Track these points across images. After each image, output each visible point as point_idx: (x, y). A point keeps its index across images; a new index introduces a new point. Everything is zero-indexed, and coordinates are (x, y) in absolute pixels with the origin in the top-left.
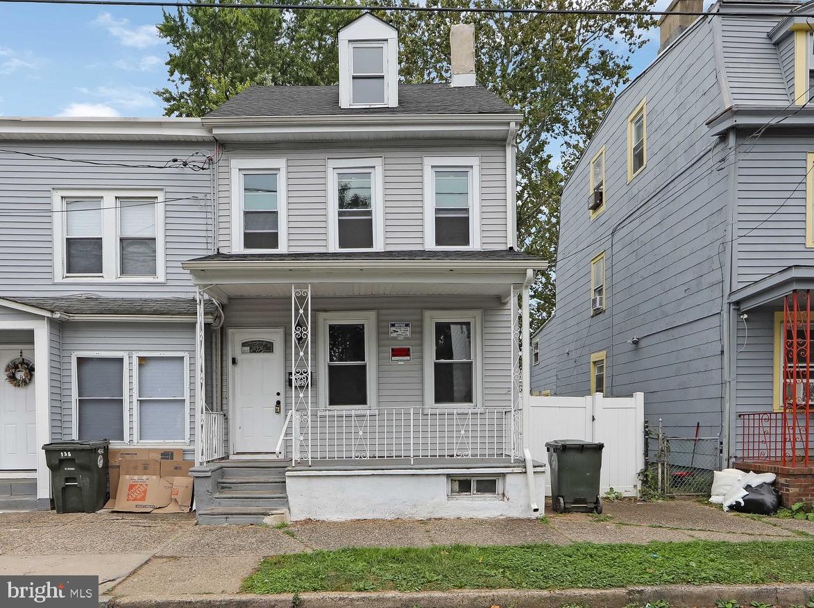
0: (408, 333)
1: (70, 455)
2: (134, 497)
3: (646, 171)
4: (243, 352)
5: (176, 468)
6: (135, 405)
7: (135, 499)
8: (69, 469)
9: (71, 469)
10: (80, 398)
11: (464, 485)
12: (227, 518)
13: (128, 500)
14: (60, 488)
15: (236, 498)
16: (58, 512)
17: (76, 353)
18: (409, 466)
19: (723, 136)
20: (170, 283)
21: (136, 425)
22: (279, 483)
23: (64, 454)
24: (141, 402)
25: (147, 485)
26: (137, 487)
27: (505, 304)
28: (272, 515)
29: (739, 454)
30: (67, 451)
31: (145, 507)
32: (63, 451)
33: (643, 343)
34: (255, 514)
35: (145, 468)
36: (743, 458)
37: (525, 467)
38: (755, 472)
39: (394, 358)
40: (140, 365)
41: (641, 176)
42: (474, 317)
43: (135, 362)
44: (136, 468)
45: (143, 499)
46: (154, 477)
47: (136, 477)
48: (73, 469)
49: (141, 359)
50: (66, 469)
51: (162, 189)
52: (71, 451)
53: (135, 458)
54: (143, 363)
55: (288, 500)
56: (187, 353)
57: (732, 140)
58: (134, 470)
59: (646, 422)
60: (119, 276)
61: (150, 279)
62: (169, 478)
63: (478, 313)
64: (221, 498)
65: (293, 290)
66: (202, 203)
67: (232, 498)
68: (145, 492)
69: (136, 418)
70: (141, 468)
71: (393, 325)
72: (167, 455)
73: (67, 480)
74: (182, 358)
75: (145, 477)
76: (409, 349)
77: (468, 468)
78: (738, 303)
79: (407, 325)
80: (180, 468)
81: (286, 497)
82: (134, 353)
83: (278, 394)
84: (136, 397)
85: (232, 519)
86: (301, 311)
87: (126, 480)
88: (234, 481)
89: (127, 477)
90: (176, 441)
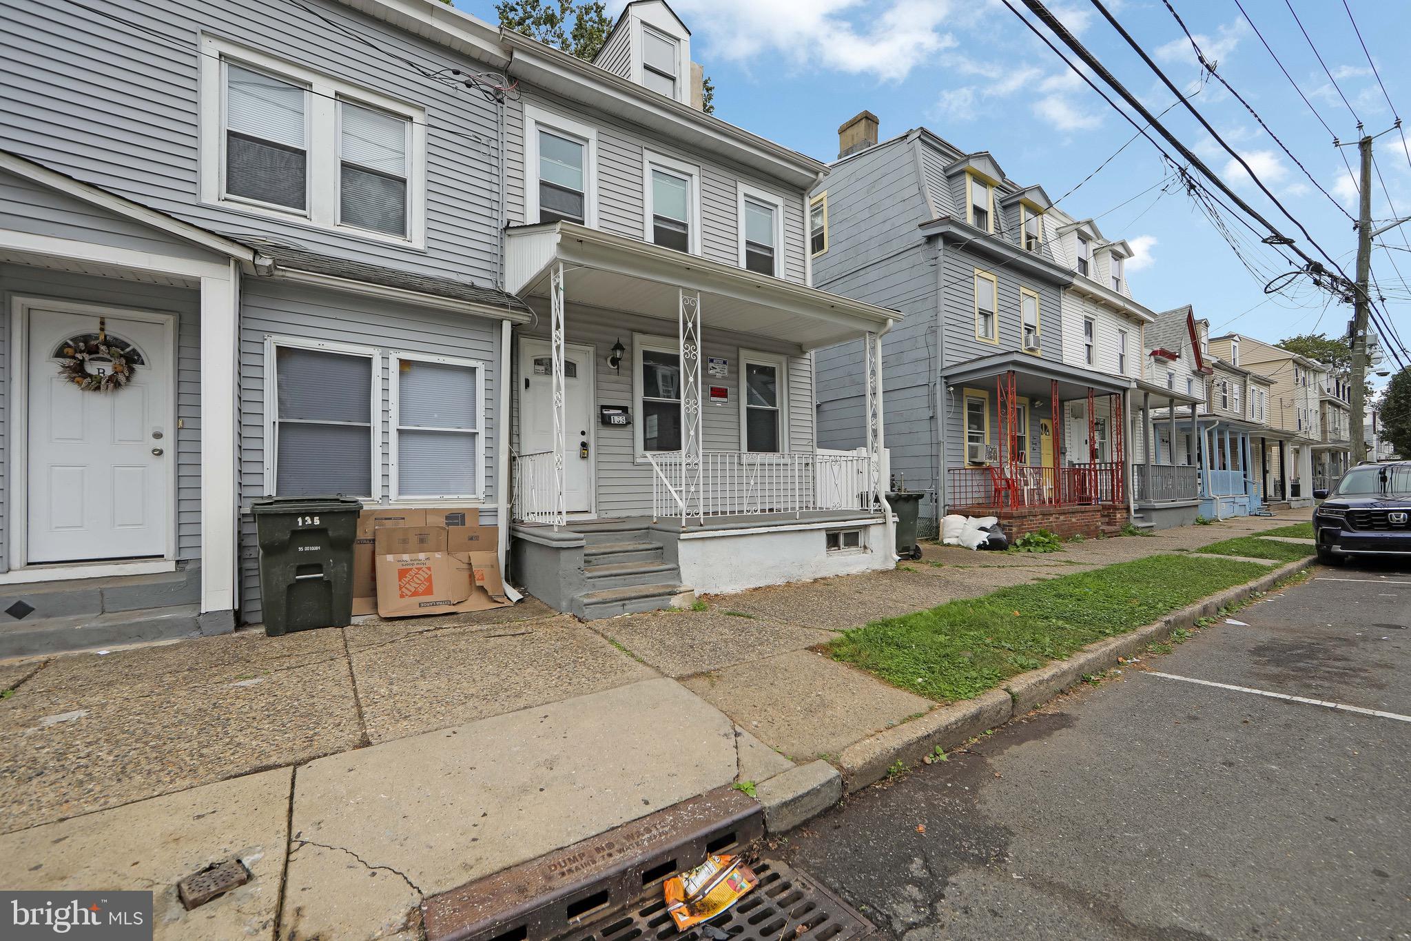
0: (726, 371)
1: (317, 521)
2: (413, 590)
3: (824, 257)
4: (536, 373)
5: (471, 539)
6: (393, 437)
7: (415, 594)
8: (307, 549)
9: (313, 548)
10: (281, 420)
11: (833, 540)
12: (623, 605)
13: (402, 596)
14: (284, 587)
15: (616, 575)
16: (271, 633)
17: (275, 338)
18: (795, 521)
19: (930, 239)
20: (432, 253)
21: (393, 472)
22: (649, 550)
23: (304, 521)
24: (400, 432)
25: (429, 569)
26: (412, 573)
27: (804, 353)
28: (680, 593)
29: (951, 503)
30: (312, 515)
31: (435, 604)
32: (303, 515)
33: (826, 407)
34: (660, 595)
35: (422, 541)
36: (954, 505)
37: (885, 517)
38: (973, 516)
39: (713, 399)
40: (402, 373)
41: (820, 259)
42: (780, 363)
43: (394, 366)
44: (405, 541)
45: (429, 591)
46: (438, 555)
47: (406, 557)
48: (317, 548)
49: (404, 363)
50: (301, 549)
51: (423, 110)
52: (319, 514)
53: (401, 524)
54: (407, 369)
55: (679, 573)
56: (480, 363)
57: (940, 244)
58: (403, 545)
59: (893, 476)
60: (339, 223)
61: (397, 240)
62: (463, 556)
63: (783, 359)
64: (595, 577)
65: (681, 296)
66: (484, 149)
67: (611, 575)
68: (429, 579)
69: (393, 458)
70: (414, 540)
71: (712, 361)
72: (456, 518)
73: (301, 569)
74: (473, 370)
75: (422, 556)
76: (726, 390)
77: (845, 521)
78: (946, 378)
79: (725, 363)
80: (477, 538)
81: (677, 569)
82: (391, 351)
83: (583, 433)
84: (394, 425)
85: (631, 606)
86: (690, 325)
87: (388, 563)
88: (594, 551)
89: (390, 558)
90: (461, 497)
